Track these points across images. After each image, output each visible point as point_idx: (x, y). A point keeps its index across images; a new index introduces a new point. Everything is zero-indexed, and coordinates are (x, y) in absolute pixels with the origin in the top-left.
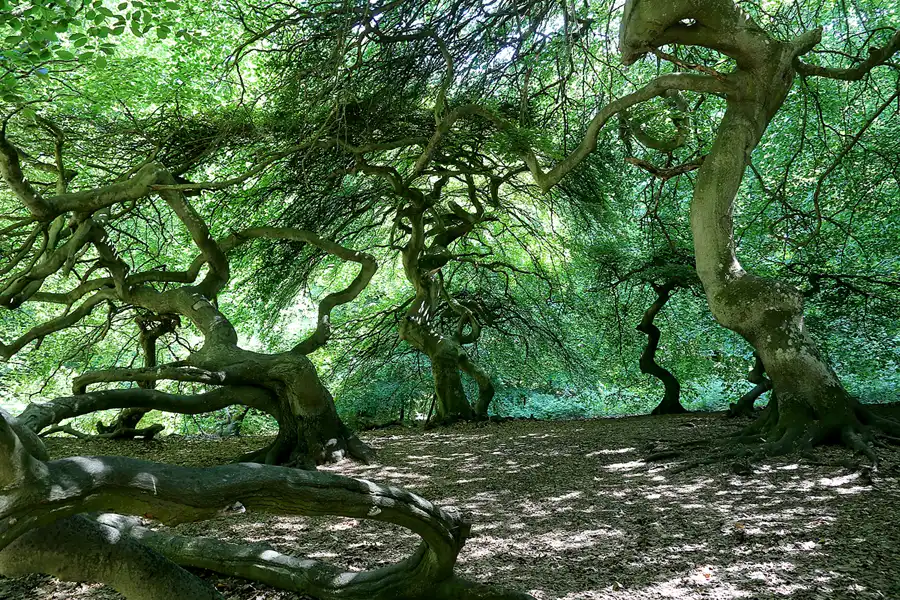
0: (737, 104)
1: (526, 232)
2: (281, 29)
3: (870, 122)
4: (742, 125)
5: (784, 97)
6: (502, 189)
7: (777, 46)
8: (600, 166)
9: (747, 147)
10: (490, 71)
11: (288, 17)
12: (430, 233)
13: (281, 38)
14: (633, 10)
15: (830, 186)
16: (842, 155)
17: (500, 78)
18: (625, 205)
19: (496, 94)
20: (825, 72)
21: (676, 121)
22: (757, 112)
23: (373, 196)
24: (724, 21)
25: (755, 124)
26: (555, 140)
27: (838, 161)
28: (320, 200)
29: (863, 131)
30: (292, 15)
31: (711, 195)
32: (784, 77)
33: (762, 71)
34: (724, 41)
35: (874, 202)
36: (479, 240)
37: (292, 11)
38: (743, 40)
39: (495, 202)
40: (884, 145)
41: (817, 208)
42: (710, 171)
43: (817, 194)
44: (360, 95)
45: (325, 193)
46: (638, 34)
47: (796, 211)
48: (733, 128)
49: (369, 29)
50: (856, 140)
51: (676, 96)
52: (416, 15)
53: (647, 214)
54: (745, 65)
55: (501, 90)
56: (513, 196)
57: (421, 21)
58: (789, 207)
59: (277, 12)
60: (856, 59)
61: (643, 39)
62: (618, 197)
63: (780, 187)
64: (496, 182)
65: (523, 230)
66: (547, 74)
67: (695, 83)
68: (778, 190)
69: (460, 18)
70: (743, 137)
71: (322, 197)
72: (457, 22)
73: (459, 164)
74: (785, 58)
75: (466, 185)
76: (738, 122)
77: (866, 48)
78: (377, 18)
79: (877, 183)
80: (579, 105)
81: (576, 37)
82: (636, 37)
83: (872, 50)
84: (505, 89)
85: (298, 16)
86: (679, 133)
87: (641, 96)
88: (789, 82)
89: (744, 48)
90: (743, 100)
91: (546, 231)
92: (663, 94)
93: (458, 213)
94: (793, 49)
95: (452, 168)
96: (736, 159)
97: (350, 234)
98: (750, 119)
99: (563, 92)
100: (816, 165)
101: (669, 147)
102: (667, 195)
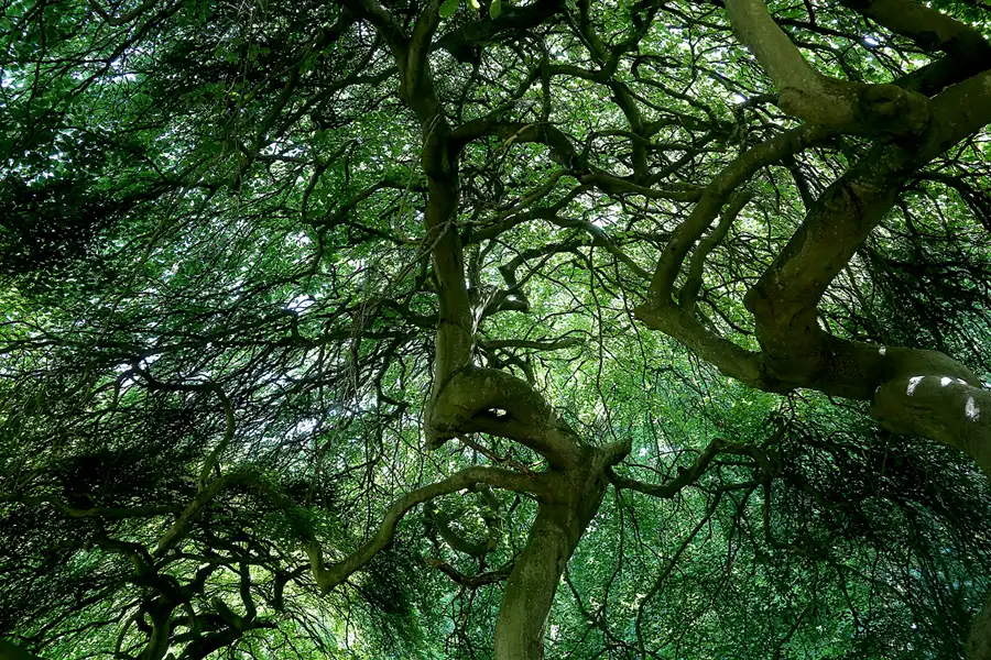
0: (549, 508)
1: (314, 646)
2: (16, 352)
3: (685, 545)
4: (554, 532)
5: (597, 506)
6: (289, 588)
7: (588, 451)
8: (408, 569)
9: (559, 557)
10: (287, 442)
11: (29, 340)
12: (181, 639)
13: (15, 363)
14: (440, 391)
15: (652, 614)
16: (660, 579)
17: (297, 451)
18: (433, 619)
19: (292, 469)
20: (638, 486)
21: (488, 521)
22: (570, 518)
23: (114, 583)
24: (534, 416)
25: (567, 532)
26: (357, 532)
27: (658, 586)
28: (32, 580)
29: (679, 553)
30: (36, 339)
31: (519, 612)
32: (596, 483)
33: (574, 473)
34: (535, 437)
35: (698, 636)
36: (251, 653)
37: (39, 333)
38: (553, 438)
39: (277, 603)
40: (702, 572)
41: (640, 640)
42: (518, 583)
43: (638, 622)
44: (112, 447)
45: (40, 572)
46: (445, 417)
47: (618, 641)
48: (544, 534)
49: (136, 370)
50: (673, 563)
51: (486, 492)
52: (203, 366)
53: (455, 633)
54: (556, 465)
55: (298, 466)
56: (303, 598)
57: (209, 374)
58: (611, 636)
59: (19, 332)
60: (667, 478)
61: (450, 423)
62: (425, 608)
63: (600, 610)
64: (282, 578)
65: (310, 644)
66: (353, 454)
67: (504, 479)
68: (599, 614)
69: (257, 378)
70: (555, 545)
71: (36, 577)
72: (253, 382)
73: (234, 549)
74: (596, 464)
75: (238, 578)
76: (550, 527)
77: (675, 468)
78: (150, 359)
79: (698, 614)
80: (387, 494)
81: (389, 418)
82: (442, 420)
83: (680, 469)
84: (303, 465)
85: (44, 341)
86: (490, 535)
87: (448, 487)
88: (602, 490)
89: (554, 448)
90: (555, 503)
91: (340, 646)
92: (472, 488)
93: (223, 614)
94: (604, 455)
95: (224, 553)
96: (548, 572)
97: (69, 632)
98: (562, 525)
99: (369, 478)
100: (637, 588)
101: (479, 550)
102: (480, 610)
